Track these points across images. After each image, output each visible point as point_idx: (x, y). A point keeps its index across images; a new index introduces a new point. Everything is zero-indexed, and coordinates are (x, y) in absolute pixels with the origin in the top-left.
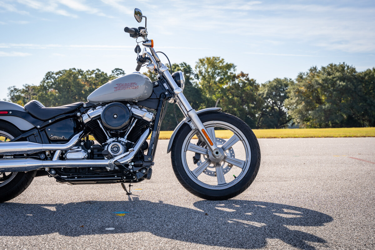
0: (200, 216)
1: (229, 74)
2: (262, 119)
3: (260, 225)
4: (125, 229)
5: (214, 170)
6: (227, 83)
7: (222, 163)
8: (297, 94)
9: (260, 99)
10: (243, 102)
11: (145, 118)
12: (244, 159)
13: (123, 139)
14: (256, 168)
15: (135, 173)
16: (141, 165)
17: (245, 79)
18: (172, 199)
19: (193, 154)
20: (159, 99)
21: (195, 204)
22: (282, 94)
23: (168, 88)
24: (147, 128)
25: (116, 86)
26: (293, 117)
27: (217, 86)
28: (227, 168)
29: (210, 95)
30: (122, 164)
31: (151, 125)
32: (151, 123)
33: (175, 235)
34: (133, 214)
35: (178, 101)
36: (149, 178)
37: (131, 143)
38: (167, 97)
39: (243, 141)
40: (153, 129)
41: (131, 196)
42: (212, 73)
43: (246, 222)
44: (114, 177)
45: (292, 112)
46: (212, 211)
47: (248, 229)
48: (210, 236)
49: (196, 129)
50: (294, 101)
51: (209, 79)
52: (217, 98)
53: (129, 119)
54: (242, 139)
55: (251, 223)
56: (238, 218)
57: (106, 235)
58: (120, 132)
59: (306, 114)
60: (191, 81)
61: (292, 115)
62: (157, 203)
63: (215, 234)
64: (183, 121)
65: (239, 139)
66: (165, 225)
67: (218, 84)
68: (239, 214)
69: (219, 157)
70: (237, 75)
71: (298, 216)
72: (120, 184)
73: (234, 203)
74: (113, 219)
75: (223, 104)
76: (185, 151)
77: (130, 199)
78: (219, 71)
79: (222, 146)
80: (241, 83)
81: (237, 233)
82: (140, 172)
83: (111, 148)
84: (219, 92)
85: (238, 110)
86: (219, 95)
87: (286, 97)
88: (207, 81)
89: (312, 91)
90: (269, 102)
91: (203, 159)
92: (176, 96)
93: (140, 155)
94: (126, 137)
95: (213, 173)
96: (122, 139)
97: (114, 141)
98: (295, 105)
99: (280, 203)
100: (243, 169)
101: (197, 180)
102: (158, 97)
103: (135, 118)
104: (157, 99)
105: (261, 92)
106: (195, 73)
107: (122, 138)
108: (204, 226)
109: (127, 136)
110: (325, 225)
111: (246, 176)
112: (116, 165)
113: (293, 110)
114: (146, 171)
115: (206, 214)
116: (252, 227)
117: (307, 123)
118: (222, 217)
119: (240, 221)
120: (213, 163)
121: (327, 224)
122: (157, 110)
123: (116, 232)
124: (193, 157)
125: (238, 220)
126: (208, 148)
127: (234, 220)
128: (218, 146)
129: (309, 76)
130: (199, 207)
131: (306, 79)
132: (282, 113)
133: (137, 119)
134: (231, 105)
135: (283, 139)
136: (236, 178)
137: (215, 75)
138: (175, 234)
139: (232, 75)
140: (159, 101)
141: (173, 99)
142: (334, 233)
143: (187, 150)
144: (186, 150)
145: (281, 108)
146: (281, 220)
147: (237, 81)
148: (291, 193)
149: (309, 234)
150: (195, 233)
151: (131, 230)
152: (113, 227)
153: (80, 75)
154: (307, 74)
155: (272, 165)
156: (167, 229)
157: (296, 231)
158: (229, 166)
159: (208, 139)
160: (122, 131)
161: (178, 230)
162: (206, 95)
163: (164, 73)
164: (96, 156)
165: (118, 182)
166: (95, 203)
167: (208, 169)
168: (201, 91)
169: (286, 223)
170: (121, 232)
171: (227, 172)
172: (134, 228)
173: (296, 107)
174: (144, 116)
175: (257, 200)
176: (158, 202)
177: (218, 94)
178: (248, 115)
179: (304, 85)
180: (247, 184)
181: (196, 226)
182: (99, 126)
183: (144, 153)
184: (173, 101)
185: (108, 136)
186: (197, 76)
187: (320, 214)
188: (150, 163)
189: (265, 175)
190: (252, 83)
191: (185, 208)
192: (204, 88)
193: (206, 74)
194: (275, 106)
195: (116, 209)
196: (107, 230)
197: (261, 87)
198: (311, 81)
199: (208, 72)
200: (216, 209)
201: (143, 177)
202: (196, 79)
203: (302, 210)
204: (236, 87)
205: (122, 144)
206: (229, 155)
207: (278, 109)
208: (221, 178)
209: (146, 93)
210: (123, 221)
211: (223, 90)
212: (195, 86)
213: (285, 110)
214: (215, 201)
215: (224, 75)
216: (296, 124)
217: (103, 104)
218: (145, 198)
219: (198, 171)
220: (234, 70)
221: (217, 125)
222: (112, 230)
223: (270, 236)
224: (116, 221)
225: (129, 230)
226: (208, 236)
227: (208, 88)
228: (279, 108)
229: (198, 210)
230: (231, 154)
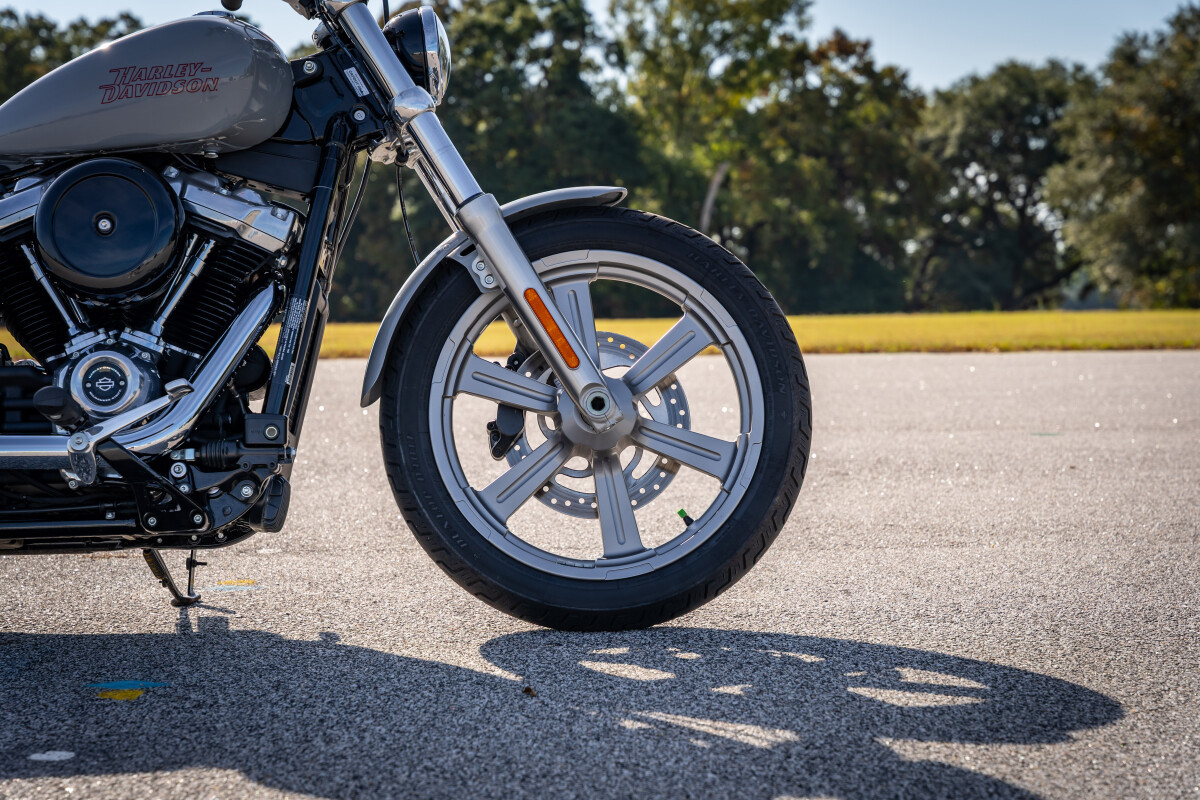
0: (496, 702)
1: (774, 42)
2: (936, 268)
3: (770, 737)
4: (124, 759)
5: (587, 486)
6: (764, 88)
7: (626, 455)
8: (1108, 139)
9: (928, 167)
10: (844, 180)
11: (249, 236)
12: (730, 433)
13: (147, 335)
14: (788, 475)
15: (201, 499)
16: (232, 464)
17: (856, 69)
18: (386, 625)
19: (489, 411)
20: (322, 143)
21: (488, 650)
22: (1035, 144)
23: (366, 92)
24: (262, 285)
25: (110, 79)
26: (1089, 253)
27: (718, 101)
28: (651, 478)
29: (679, 147)
30: (139, 454)
31: (284, 270)
32: (283, 262)
33: (352, 784)
34: (180, 691)
35: (415, 153)
36: (274, 525)
37: (188, 358)
38: (361, 135)
39: (728, 348)
40: (292, 292)
41: (193, 614)
42: (691, 39)
43: (704, 725)
44: (102, 517)
45: (1081, 231)
46: (561, 677)
47: (705, 758)
48: (518, 788)
49: (498, 287)
50: (1091, 175)
51: (676, 66)
52: (718, 162)
53: (174, 238)
54: (723, 340)
55: (728, 730)
56: (677, 707)
57: (25, 784)
58: (129, 300)
59: (1152, 242)
60: (587, 77)
61: (1083, 244)
62: (307, 644)
63: (544, 776)
64: (439, 253)
65: (711, 340)
66: (319, 742)
67: (721, 93)
68: (686, 693)
69: (608, 424)
70: (813, 46)
71: (966, 700)
72: (139, 552)
73: (674, 644)
74: (78, 713)
75: (747, 192)
76: (448, 397)
77: (184, 625)
78: (728, 26)
79: (627, 370)
80: (835, 85)
81: (648, 773)
82: (225, 496)
83: (86, 380)
84: (726, 131)
85: (820, 220)
86: (725, 147)
87: (1054, 156)
88: (669, 78)
89: (1184, 126)
90: (973, 181)
91: (534, 434)
92: (403, 129)
93: (227, 412)
94: (158, 326)
95: (582, 501)
96: (139, 338)
97: (98, 347)
98: (1098, 197)
99: (893, 643)
100: (724, 481)
101: (505, 534)
102: (319, 136)
103: (205, 237)
104: (314, 142)
105: (932, 133)
106: (609, 35)
107: (139, 333)
108: (503, 745)
109: (162, 320)
110: (1075, 740)
111: (737, 517)
112: (106, 459)
113: (1088, 218)
114: (256, 491)
115: (528, 691)
116: (730, 746)
117: (1155, 282)
118: (601, 704)
119: (683, 721)
120: (583, 452)
121: (1090, 733)
122: (311, 195)
123: (78, 772)
124: (490, 426)
125: (670, 719)
126: (558, 380)
127: (654, 716)
128: (608, 373)
129: (1169, 53)
130: (504, 661)
131: (1156, 64)
132: (1034, 237)
133: (213, 242)
134: (787, 193)
135: (1006, 356)
136: (693, 527)
137: (709, 49)
138: (356, 778)
139: (790, 47)
140: (325, 151)
141: (390, 145)
142: (1106, 772)
143: (455, 393)
144: (450, 393)
145: (1030, 211)
146: (876, 719)
147: (813, 79)
148: (961, 599)
149: (987, 777)
150: (448, 775)
151: (149, 762)
152: (69, 747)
153: (36, 40)
154: (1162, 41)
155: (916, 473)
156: (322, 756)
157: (928, 767)
158: (659, 467)
159: (556, 335)
160: (139, 298)
161: (373, 761)
162: (664, 144)
163: (346, 14)
164: (17, 415)
165: (126, 544)
166: (10, 642)
167: (561, 480)
168: (639, 127)
169: (896, 728)
170: (99, 771)
171: (651, 495)
172: (167, 754)
173: (1101, 204)
174: (245, 226)
175: (789, 631)
176: (316, 638)
177: (719, 141)
178: (867, 242)
179: (1142, 98)
180: (741, 551)
181: (463, 742)
182: (31, 273)
183: (246, 404)
184: (393, 154)
185: (71, 324)
186: (617, 53)
187: (1070, 692)
188: (273, 453)
189: (863, 519)
190: (888, 86)
191: (434, 666)
192: (653, 111)
193: (665, 41)
194: (1000, 201)
195: (103, 671)
196: (36, 763)
197: (935, 109)
198: (1177, 78)
199: (675, 33)
200: (582, 669)
201: (246, 517)
202: (613, 65)
203: (990, 674)
204: (809, 109)
205: (138, 362)
206: (663, 416)
207: (1014, 215)
208: (619, 527)
209: (257, 115)
210: (124, 723)
211: (742, 117)
212: (609, 101)
213: (1052, 219)
214: (587, 636)
215: (751, 47)
216: (1103, 288)
217: (49, 167)
218: (260, 621)
219: (510, 492)
220: (802, 25)
221: (603, 269)
222: (62, 761)
223: (800, 786)
224: (92, 720)
225: (140, 761)
226: (508, 786)
227: (670, 109)
228: (1021, 211)
229: (498, 672)
230: (672, 411)
